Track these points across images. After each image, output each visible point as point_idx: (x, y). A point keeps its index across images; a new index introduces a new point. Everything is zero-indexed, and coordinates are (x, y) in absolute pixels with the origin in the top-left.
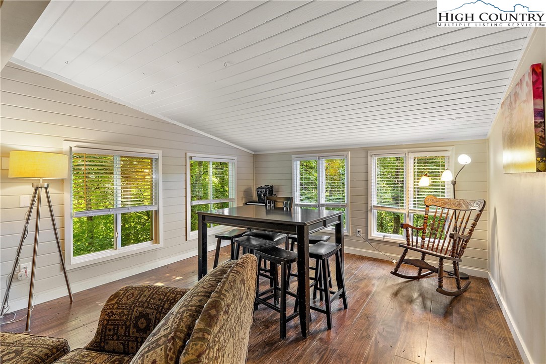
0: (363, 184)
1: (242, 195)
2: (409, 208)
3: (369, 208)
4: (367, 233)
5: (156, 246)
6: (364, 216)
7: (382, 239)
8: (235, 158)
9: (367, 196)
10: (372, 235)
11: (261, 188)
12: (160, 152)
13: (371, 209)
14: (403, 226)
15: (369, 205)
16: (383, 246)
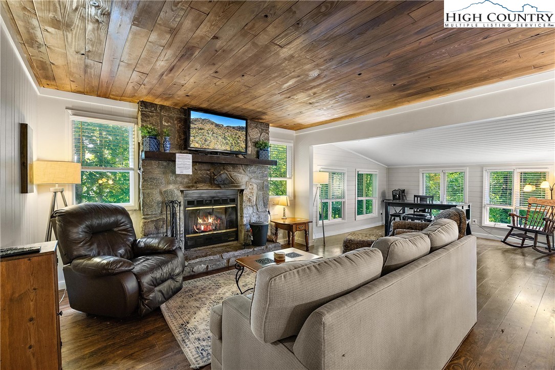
0: (479, 189)
1: (380, 195)
2: (515, 206)
3: (483, 206)
4: (481, 222)
5: (344, 221)
6: (479, 211)
7: (493, 226)
8: (378, 171)
9: (482, 197)
10: (485, 223)
11: (395, 190)
12: (346, 169)
13: (485, 206)
14: (510, 215)
15: (483, 204)
16: (494, 231)
